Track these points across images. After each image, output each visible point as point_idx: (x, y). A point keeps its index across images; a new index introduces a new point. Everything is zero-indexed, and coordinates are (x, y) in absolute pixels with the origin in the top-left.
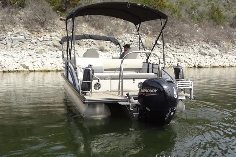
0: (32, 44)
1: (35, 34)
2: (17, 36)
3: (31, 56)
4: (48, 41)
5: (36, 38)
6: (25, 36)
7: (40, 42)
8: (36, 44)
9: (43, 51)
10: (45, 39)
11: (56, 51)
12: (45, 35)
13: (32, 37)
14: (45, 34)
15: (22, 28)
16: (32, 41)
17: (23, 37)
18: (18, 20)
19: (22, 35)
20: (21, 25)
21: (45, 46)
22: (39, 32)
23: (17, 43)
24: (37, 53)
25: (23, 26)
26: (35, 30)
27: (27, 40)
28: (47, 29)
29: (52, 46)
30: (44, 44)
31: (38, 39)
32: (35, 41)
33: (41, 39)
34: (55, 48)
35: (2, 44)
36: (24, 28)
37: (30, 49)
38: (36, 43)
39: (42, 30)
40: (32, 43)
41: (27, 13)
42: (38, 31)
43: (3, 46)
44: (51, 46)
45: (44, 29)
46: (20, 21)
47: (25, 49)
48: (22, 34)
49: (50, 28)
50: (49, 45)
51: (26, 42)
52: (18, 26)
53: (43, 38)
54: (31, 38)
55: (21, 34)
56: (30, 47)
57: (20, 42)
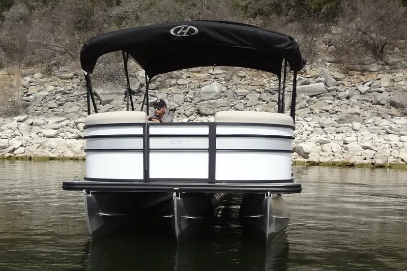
0: (337, 101)
1: (356, 76)
2: (309, 84)
3: (323, 128)
4: (381, 92)
5: (354, 86)
6: (328, 83)
7: (358, 97)
8: (346, 101)
9: (356, 116)
10: (374, 87)
11: (390, 116)
12: (379, 79)
13: (346, 84)
14: (379, 76)
15: (328, 64)
16: (341, 95)
17: (322, 84)
18: (324, 46)
19: (320, 81)
20: (326, 58)
21: (368, 104)
22: (365, 71)
23: (303, 99)
24: (340, 121)
25: (333, 59)
26: (358, 67)
27: (329, 91)
28: (388, 64)
29: (386, 105)
30: (367, 101)
31: (357, 89)
32: (347, 93)
33: (364, 88)
34: (393, 108)
35: (273, 101)
36: (333, 65)
37: (327, 111)
38: (348, 98)
39: (374, 67)
40: (338, 98)
41: (348, 29)
42: (365, 68)
43: (272, 107)
44: (383, 105)
45: (382, 63)
46: (327, 48)
47: (317, 111)
48: (323, 79)
49: (396, 60)
50: (379, 103)
51: (326, 96)
52: (320, 60)
53: (370, 86)
54: (341, 86)
55: (319, 79)
56: (329, 108)
57: (311, 96)
